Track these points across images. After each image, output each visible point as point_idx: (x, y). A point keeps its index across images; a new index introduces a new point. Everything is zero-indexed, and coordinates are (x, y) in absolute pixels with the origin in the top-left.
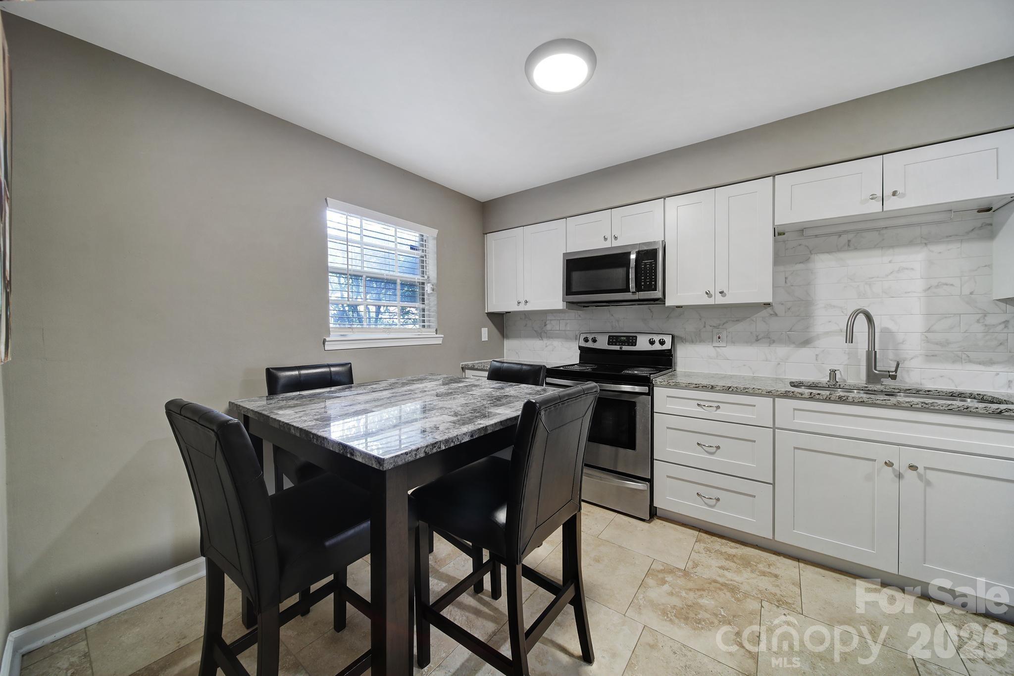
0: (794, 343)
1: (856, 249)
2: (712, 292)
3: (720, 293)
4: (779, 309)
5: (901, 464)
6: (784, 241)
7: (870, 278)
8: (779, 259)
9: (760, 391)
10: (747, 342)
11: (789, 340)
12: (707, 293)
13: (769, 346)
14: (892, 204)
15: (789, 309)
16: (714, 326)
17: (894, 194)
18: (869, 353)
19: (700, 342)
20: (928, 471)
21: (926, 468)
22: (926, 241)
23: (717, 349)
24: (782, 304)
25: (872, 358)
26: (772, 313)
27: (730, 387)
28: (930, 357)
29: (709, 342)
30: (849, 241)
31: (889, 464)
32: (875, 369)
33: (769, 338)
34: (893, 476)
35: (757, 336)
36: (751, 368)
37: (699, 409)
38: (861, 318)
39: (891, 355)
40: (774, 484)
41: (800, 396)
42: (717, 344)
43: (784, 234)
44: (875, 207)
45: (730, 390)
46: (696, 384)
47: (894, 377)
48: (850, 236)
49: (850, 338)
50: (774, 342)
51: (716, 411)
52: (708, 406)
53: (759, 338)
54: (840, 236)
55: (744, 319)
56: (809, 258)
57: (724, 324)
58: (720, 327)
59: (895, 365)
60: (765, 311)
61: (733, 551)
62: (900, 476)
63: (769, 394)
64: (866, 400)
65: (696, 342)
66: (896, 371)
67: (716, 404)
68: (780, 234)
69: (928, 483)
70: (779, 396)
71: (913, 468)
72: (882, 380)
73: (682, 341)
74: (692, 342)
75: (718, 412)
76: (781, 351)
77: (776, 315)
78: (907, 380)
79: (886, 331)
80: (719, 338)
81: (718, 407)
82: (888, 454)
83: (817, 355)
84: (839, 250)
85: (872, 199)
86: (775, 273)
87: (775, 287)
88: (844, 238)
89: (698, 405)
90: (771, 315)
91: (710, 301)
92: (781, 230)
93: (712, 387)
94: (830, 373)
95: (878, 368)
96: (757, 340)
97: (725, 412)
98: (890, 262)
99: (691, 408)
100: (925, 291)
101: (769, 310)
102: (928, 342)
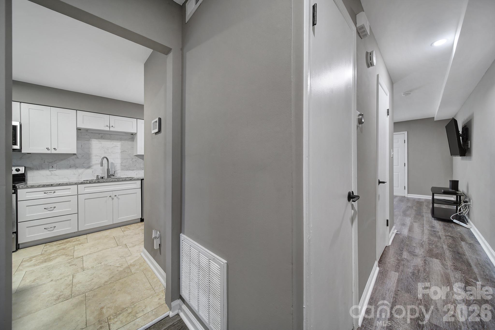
0: (85, 168)
1: (104, 139)
2: (50, 148)
3: (54, 149)
4: (79, 156)
5: (113, 196)
6: (81, 132)
7: (108, 148)
8: (78, 138)
9: (72, 183)
10: (66, 168)
11: (83, 167)
12: (47, 148)
13: (75, 169)
14: (112, 129)
15: (83, 156)
16: (50, 162)
17: (112, 126)
18: (107, 169)
19: (42, 169)
20: (119, 196)
21: (118, 195)
22: (121, 139)
23: (51, 171)
24: (80, 154)
25: (108, 170)
26: (76, 157)
27: (60, 184)
28: (122, 169)
29: (47, 169)
30: (102, 136)
31: (110, 197)
32: (109, 174)
33: (75, 166)
34: (111, 199)
35: (70, 166)
36: (68, 178)
37: (45, 195)
38: (105, 159)
39: (113, 170)
40: (78, 213)
41: (86, 183)
42: (52, 170)
43: (81, 130)
44: (107, 129)
45: (60, 185)
46: (43, 185)
47: (114, 176)
48: (102, 135)
49: (102, 165)
50: (77, 167)
51: (53, 194)
52: (49, 193)
53: (71, 166)
54: (99, 134)
55: (64, 159)
56: (90, 139)
57: (55, 161)
58: (53, 162)
59: (114, 172)
60: (73, 156)
61: (62, 242)
62: (113, 199)
63: (76, 184)
64: (105, 181)
65: (40, 169)
66: (114, 174)
67: (54, 191)
68: (79, 130)
69: (119, 199)
70: (79, 184)
71: (116, 196)
72: (111, 177)
73: (31, 169)
74: (37, 169)
75: (55, 194)
76: (80, 171)
77: (78, 158)
78: (117, 176)
79: (112, 163)
80: (52, 167)
81: (54, 192)
82: (111, 194)
83: (93, 171)
84: (99, 138)
85: (107, 126)
86: (77, 143)
87: (77, 148)
88: (101, 135)
89: (44, 193)
90: (76, 158)
91: (49, 152)
92: (80, 129)
93: (52, 185)
94: (97, 177)
95: (110, 174)
96: (70, 167)
97: (58, 193)
98: (113, 144)
99: (42, 195)
100: (121, 152)
101: (75, 156)
102: (122, 166)
